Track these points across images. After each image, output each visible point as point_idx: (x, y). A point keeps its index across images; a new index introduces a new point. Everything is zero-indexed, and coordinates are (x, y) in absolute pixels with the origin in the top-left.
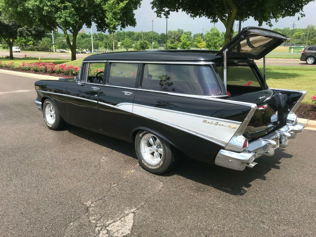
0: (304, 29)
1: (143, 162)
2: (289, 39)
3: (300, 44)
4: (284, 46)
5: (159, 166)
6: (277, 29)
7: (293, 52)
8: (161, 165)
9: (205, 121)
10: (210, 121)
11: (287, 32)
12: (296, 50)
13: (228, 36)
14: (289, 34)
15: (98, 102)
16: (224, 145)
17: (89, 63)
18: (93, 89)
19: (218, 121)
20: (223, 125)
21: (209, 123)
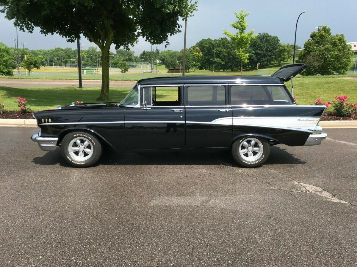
0: (86, 51)
1: (244, 162)
2: (73, 59)
3: (86, 65)
4: (70, 67)
5: (261, 160)
6: (59, 48)
7: (86, 74)
8: (262, 158)
9: (299, 120)
10: (302, 119)
11: (70, 53)
12: (89, 72)
13: (106, 58)
14: (72, 54)
15: (185, 122)
16: (312, 132)
17: (152, 87)
18: (175, 111)
19: (307, 119)
20: (311, 120)
21: (302, 120)
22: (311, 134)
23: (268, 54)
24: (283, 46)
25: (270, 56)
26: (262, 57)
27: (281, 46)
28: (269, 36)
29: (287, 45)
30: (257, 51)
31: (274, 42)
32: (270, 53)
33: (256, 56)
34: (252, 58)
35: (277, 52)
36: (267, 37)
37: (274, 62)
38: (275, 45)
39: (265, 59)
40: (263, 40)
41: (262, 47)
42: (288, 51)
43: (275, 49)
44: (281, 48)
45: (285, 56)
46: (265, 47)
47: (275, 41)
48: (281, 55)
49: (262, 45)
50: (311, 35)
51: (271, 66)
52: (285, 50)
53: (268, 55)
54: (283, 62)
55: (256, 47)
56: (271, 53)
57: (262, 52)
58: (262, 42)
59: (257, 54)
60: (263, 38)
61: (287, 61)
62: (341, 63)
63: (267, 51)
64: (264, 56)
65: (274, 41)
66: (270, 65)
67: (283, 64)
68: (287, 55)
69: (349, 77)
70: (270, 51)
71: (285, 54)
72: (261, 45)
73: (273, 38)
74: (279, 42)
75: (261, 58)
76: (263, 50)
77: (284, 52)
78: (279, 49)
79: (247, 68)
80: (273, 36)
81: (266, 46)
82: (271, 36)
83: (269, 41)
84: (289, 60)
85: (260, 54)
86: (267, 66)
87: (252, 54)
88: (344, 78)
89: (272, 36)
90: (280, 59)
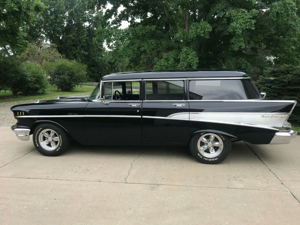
9: (263, 116)
10: (267, 115)
15: (142, 117)
16: (278, 130)
17: (113, 82)
18: (132, 106)
19: (273, 115)
20: (277, 117)
21: (266, 117)
22: (277, 131)
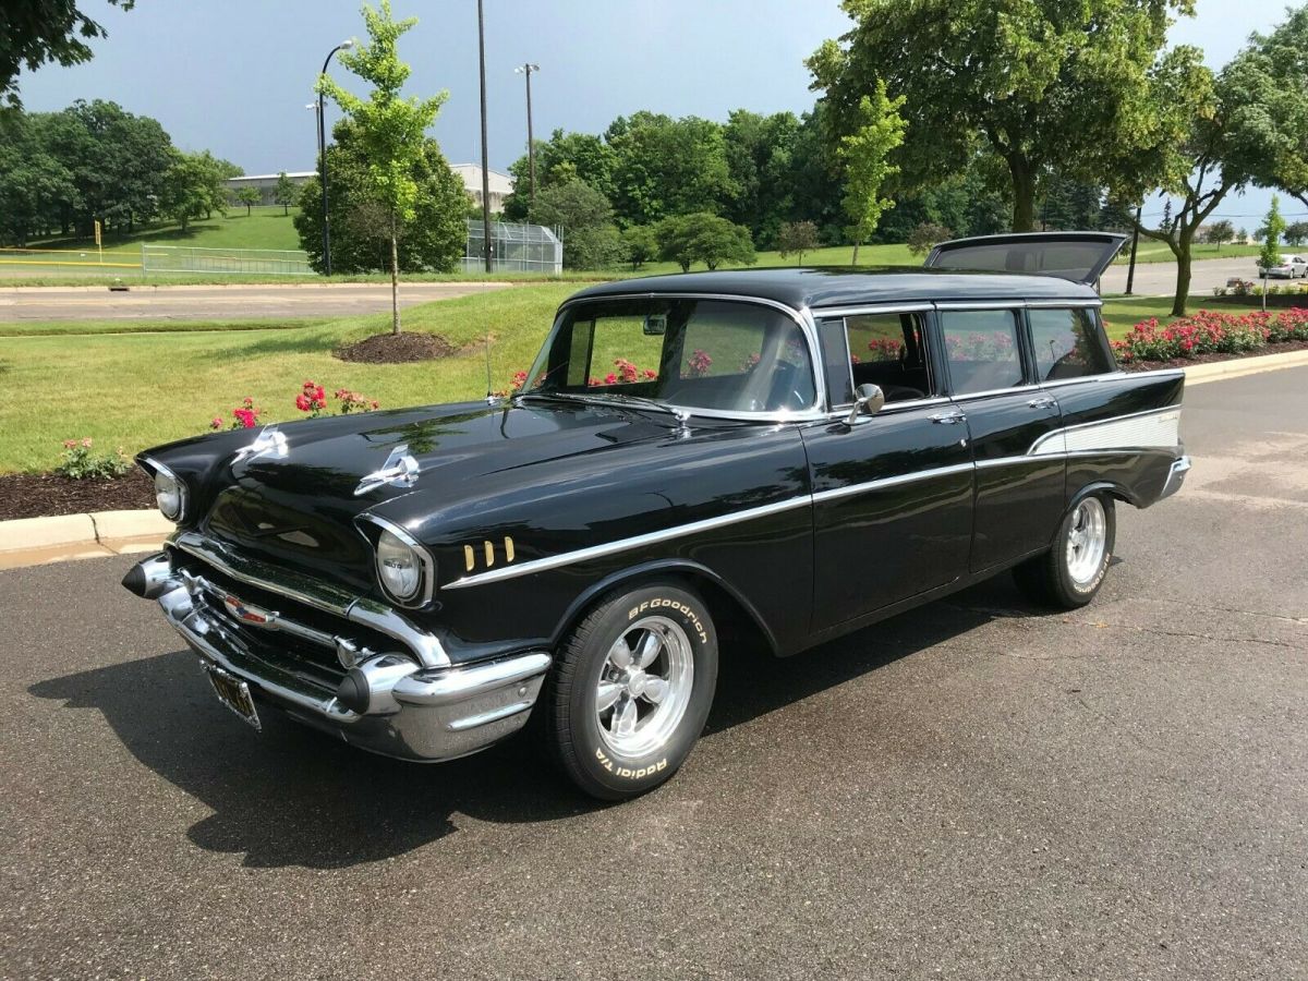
17: (846, 316)
23: (134, 186)
24: (187, 159)
25: (143, 194)
26: (109, 197)
27: (182, 160)
28: (122, 116)
29: (202, 157)
30: (84, 171)
31: (148, 141)
32: (139, 183)
33: (82, 194)
34: (65, 198)
35: (166, 180)
36: (114, 119)
37: (157, 219)
38: (153, 155)
39: (120, 207)
40: (101, 128)
41: (104, 156)
42: (208, 180)
43: (159, 170)
44: (180, 167)
45: (201, 198)
46: (113, 157)
47: (153, 139)
48: (184, 194)
49: (100, 147)
50: (336, 131)
51: (148, 233)
52: (195, 175)
53: (133, 190)
54: (195, 220)
55: (74, 153)
56: (144, 185)
57: (108, 178)
58: (99, 137)
59: (83, 183)
60: (98, 120)
61: (209, 218)
62: (442, 234)
63: (125, 175)
64: (117, 193)
65: (149, 135)
66: (144, 230)
67: (195, 227)
68: (208, 193)
69: (499, 281)
70: (138, 175)
71: (200, 190)
72: (97, 149)
73: (144, 125)
74: (168, 144)
75: (104, 203)
76: (106, 170)
77: (194, 183)
78: (176, 172)
79: (41, 238)
80: (142, 118)
81: (117, 154)
82: (131, 117)
83: (127, 134)
84: (215, 213)
85: (98, 185)
86: (130, 232)
87: (64, 180)
88: (487, 284)
89: (136, 116)
90: (182, 208)
